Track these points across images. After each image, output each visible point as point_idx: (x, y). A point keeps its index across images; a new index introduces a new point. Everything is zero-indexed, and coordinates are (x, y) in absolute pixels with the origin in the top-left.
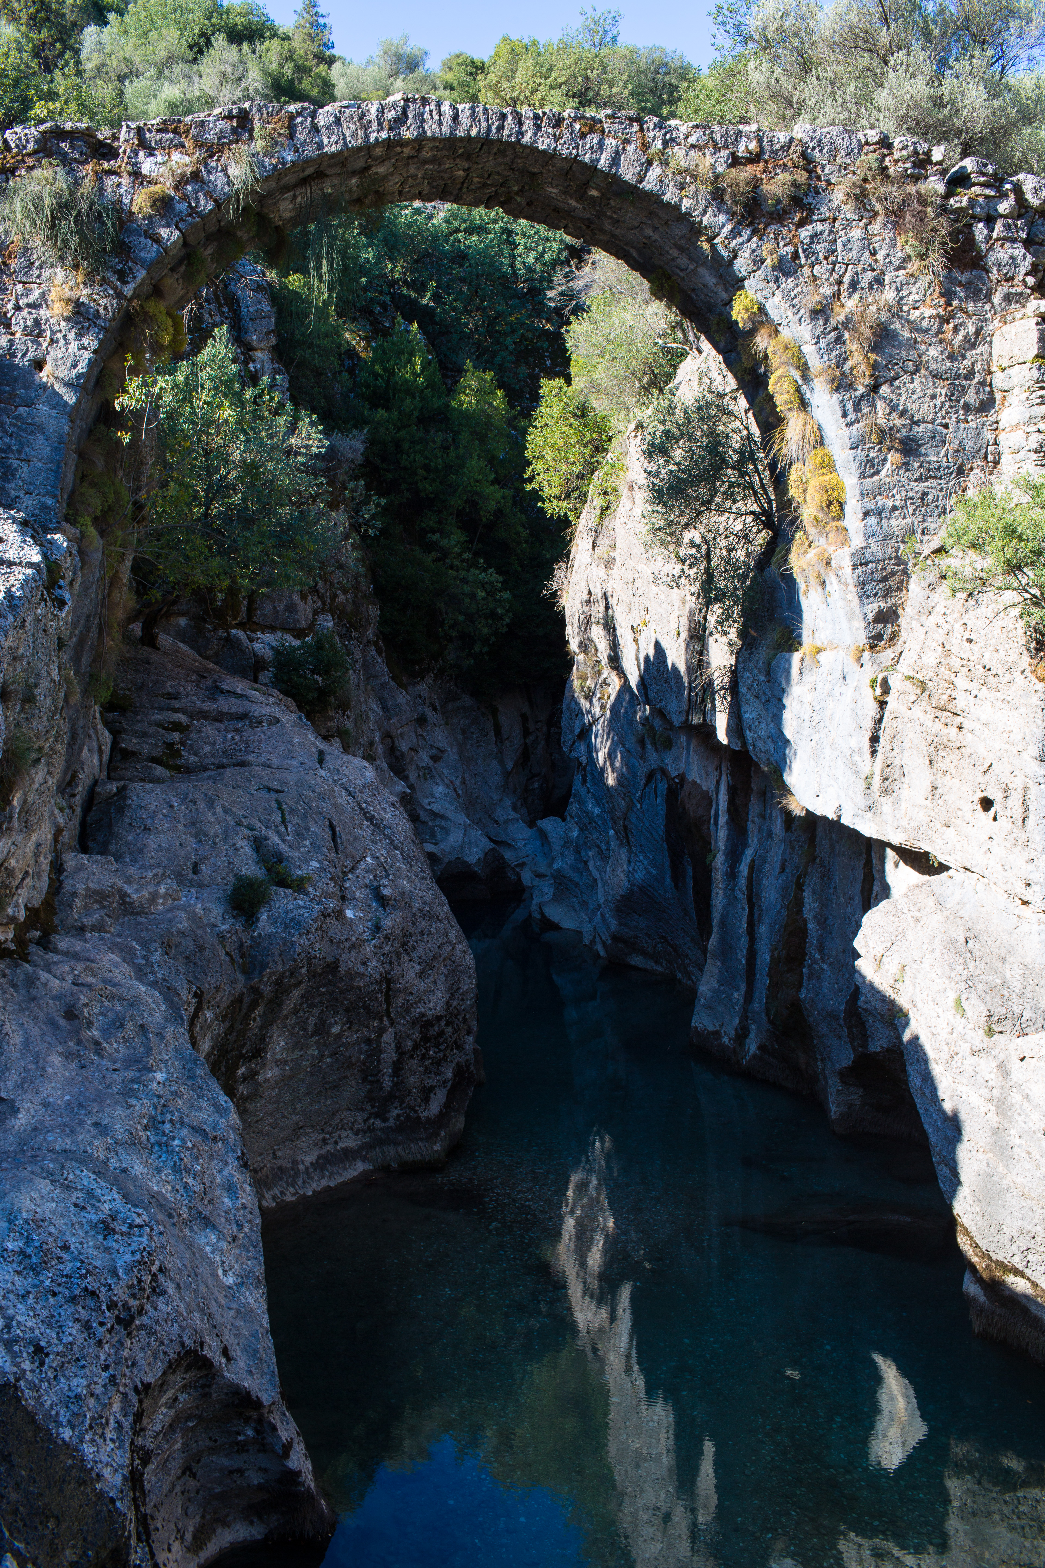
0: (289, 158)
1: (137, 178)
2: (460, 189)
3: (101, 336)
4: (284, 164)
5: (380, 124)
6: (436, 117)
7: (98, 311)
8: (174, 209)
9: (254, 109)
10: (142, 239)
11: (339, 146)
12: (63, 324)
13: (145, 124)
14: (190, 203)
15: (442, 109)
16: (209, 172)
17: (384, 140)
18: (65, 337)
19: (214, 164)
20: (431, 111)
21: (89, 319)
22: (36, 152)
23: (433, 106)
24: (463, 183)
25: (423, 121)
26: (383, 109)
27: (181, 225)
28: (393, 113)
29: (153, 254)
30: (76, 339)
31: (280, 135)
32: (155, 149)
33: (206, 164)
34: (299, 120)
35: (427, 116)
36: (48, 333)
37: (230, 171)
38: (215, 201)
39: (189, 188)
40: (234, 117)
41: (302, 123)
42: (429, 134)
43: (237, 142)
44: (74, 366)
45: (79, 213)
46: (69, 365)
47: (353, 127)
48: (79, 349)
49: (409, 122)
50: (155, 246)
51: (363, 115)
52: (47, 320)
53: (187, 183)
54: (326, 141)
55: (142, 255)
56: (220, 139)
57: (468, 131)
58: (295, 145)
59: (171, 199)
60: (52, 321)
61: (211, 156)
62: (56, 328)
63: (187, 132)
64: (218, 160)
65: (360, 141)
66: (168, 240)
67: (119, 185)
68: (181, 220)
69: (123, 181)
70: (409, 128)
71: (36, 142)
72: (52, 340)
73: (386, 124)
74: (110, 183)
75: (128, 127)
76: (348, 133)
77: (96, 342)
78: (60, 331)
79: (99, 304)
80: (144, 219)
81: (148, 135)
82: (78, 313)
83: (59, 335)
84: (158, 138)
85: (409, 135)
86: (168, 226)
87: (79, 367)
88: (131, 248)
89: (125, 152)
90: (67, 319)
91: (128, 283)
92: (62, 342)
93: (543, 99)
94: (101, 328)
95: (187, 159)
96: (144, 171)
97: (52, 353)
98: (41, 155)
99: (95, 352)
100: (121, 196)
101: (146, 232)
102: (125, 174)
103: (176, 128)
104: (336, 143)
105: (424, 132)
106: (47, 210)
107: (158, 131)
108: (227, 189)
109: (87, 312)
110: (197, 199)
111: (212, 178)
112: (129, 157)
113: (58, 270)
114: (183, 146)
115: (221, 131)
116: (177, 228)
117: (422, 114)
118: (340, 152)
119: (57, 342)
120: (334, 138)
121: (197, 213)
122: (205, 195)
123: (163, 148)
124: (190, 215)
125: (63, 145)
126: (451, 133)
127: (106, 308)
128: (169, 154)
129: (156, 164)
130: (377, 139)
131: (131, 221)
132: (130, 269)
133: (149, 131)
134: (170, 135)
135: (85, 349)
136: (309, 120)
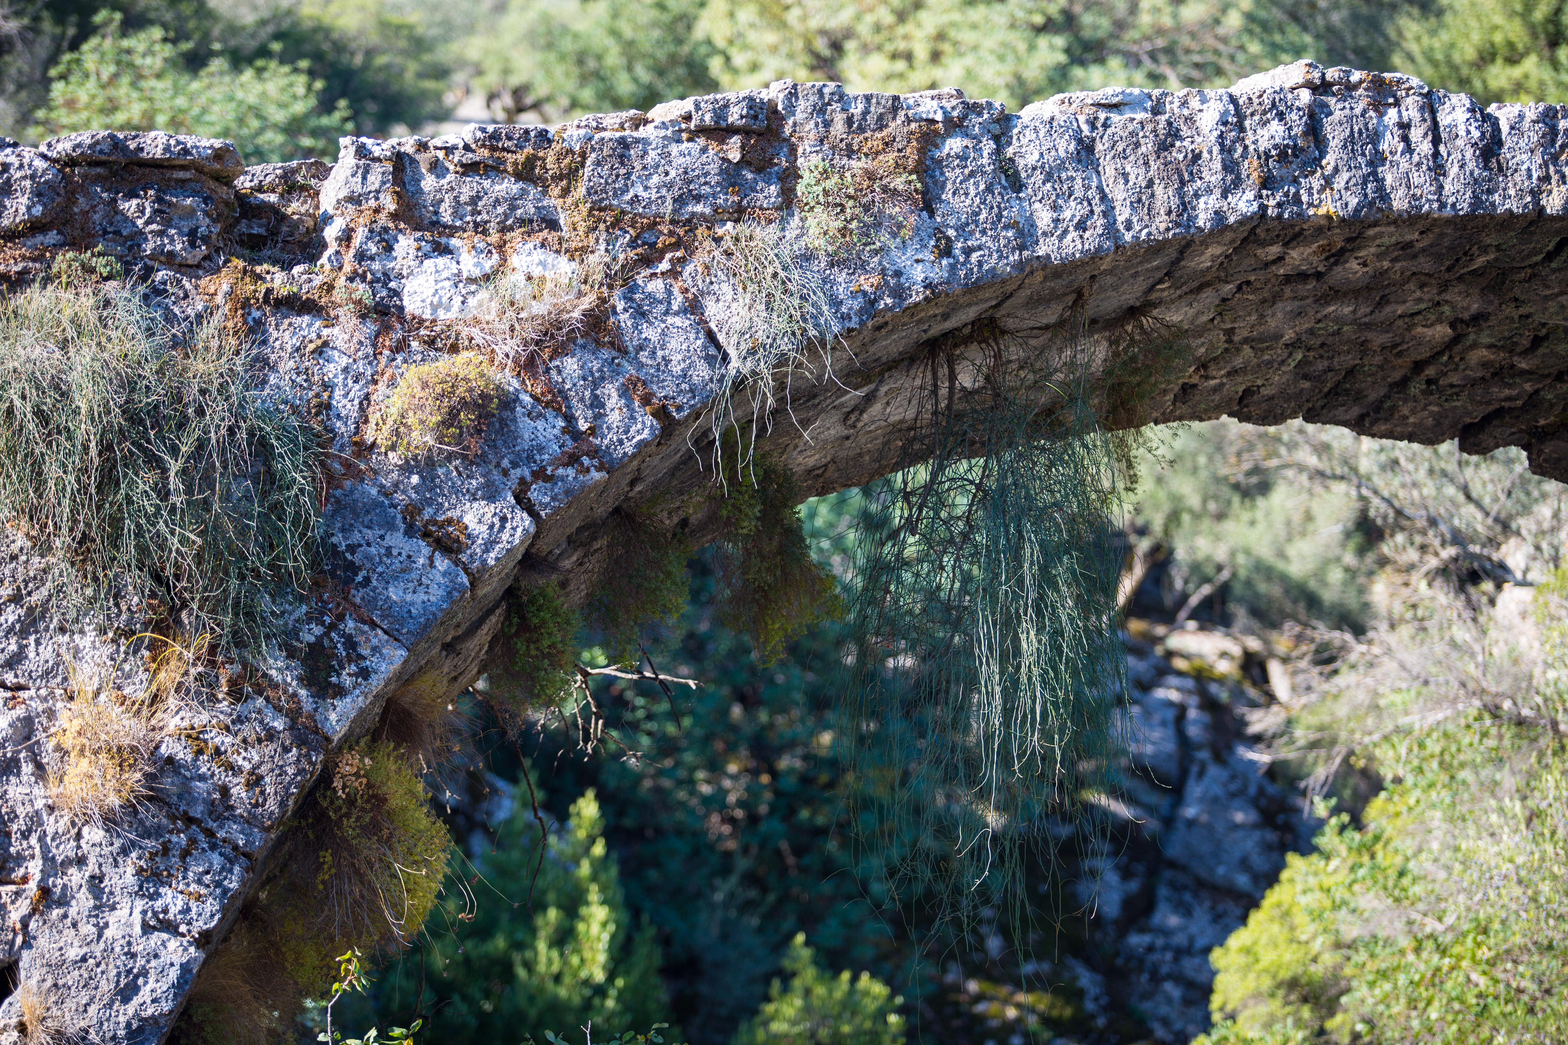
0: (918, 274)
1: (386, 328)
3: (233, 884)
4: (899, 293)
5: (1231, 166)
6: (1425, 147)
7: (225, 791)
8: (516, 437)
9: (803, 107)
10: (397, 540)
11: (1092, 238)
12: (94, 834)
13: (422, 146)
14: (570, 419)
15: (1444, 119)
16: (640, 314)
17: (1244, 220)
18: (96, 882)
19: (656, 286)
20: (1404, 126)
21: (190, 820)
22: (35, 227)
23: (1411, 109)
25: (1377, 159)
26: (1240, 117)
27: (534, 494)
28: (1276, 128)
29: (436, 594)
30: (140, 893)
31: (893, 193)
32: (452, 231)
33: (631, 289)
34: (954, 145)
35: (1390, 142)
36: (35, 867)
37: (712, 310)
38: (662, 413)
39: (571, 365)
40: (732, 130)
41: (963, 157)
42: (1399, 202)
43: (738, 214)
44: (127, 993)
46: (106, 987)
47: (1137, 175)
48: (147, 929)
49: (1330, 160)
50: (442, 564)
51: (1174, 134)
52: (35, 819)
53: (560, 351)
54: (1044, 218)
55: (394, 594)
56: (680, 201)
57: (1535, 193)
58: (938, 232)
59: (509, 402)
60: (51, 825)
61: (647, 261)
62: (65, 850)
63: (571, 175)
64: (673, 273)
65: (1161, 222)
66: (489, 545)
67: (322, 349)
68: (540, 475)
69: (338, 335)
70: (1328, 182)
71: (38, 193)
72: (45, 892)
73: (1251, 169)
74: (290, 341)
75: (362, 152)
76: (1118, 193)
77: (211, 906)
78: (81, 861)
79: (232, 768)
80: (406, 468)
81: (429, 183)
82: (157, 798)
83: (76, 877)
84: (466, 193)
85: (1329, 206)
86: (491, 495)
87: (144, 995)
88: (353, 568)
89: (346, 237)
90: (110, 821)
91: (340, 692)
92: (83, 902)
94: (236, 854)
95: (565, 267)
96: (412, 305)
97: (43, 942)
98: (52, 237)
99: (204, 940)
100: (328, 386)
101: (412, 511)
102: (347, 316)
103: (530, 162)
104: (1081, 226)
105: (1384, 196)
107: (469, 169)
108: (702, 372)
109: (185, 792)
110: (597, 403)
111: (651, 333)
112: (361, 256)
113: (86, 641)
114: (553, 225)
115: (687, 178)
116: (522, 501)
117: (1375, 137)
118: (1095, 256)
119: (64, 901)
120: (1072, 211)
121: (594, 452)
122: (625, 392)
123: (481, 229)
124: (572, 460)
125: (130, 206)
126: (1476, 201)
127: (255, 781)
128: (501, 247)
129: (457, 280)
130: (1219, 215)
131: (359, 476)
132: (351, 644)
133: (436, 167)
134: (507, 186)
135: (170, 927)
136: (988, 146)
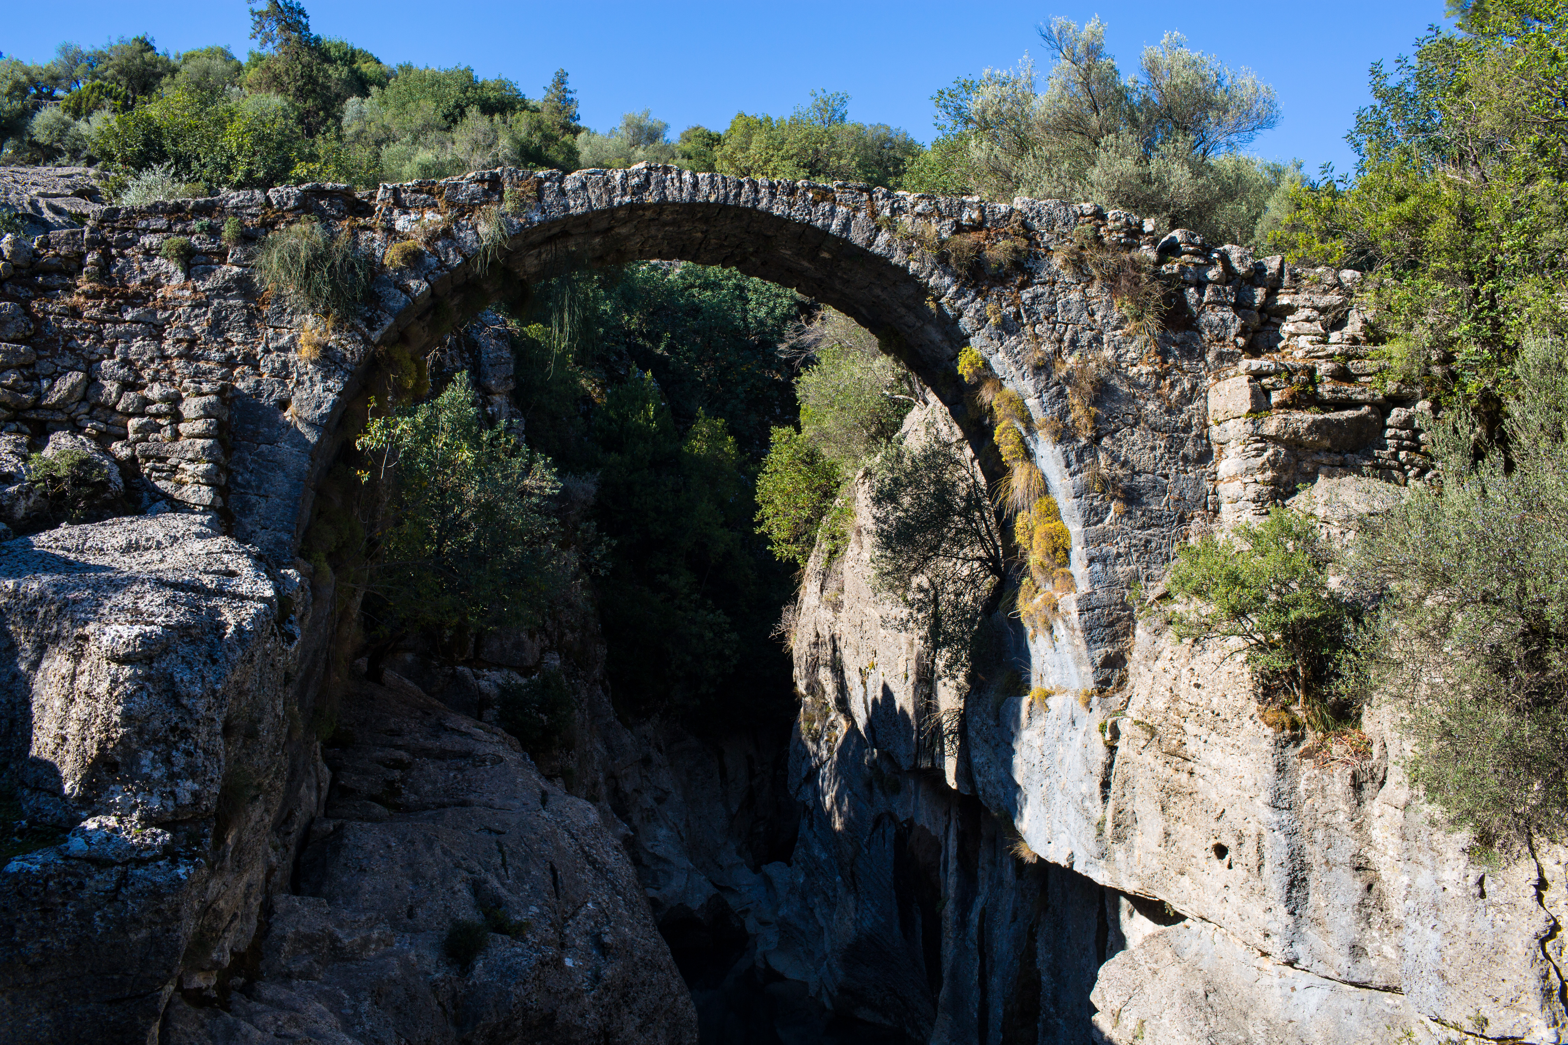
0: (536, 218)
1: (390, 234)
2: (698, 249)
3: (346, 379)
4: (531, 223)
5: (624, 190)
6: (678, 184)
7: (345, 355)
8: (424, 262)
9: (505, 174)
10: (392, 290)
11: (584, 209)
12: (310, 366)
13: (401, 186)
14: (439, 258)
15: (683, 177)
16: (460, 230)
17: (627, 204)
18: (311, 379)
19: (464, 222)
20: (672, 179)
21: (335, 363)
22: (295, 208)
23: (674, 175)
24: (701, 244)
25: (665, 188)
26: (627, 176)
27: (429, 277)
28: (637, 179)
29: (402, 304)
30: (322, 381)
31: (529, 197)
32: (409, 208)
33: (457, 223)
34: (547, 184)
35: (668, 183)
36: (295, 375)
37: (479, 229)
38: (464, 256)
39: (440, 243)
40: (486, 180)
41: (550, 187)
42: (670, 199)
43: (487, 203)
44: (319, 407)
45: (333, 264)
46: (313, 405)
47: (597, 192)
48: (324, 391)
49: (651, 188)
50: (404, 296)
51: (608, 181)
52: (295, 363)
53: (438, 239)
54: (572, 203)
55: (391, 304)
56: (471, 200)
57: (707, 197)
58: (542, 207)
59: (422, 253)
60: (299, 364)
61: (462, 215)
62: (303, 370)
63: (441, 193)
64: (469, 219)
65: (604, 204)
66: (417, 291)
67: (373, 240)
68: (431, 272)
69: (377, 236)
70: (651, 194)
71: (297, 199)
72: (298, 381)
73: (629, 190)
74: (364, 238)
75: (385, 187)
76: (593, 197)
77: (341, 385)
78: (307, 373)
79: (346, 349)
80: (395, 271)
81: (403, 195)
82: (325, 357)
83: (306, 377)
84: (413, 198)
85: (651, 200)
86: (417, 277)
87: (323, 408)
88: (380, 297)
89: (380, 210)
90: (314, 363)
91: (375, 329)
92: (308, 384)
93: (775, 168)
94: (347, 372)
95: (439, 217)
96: (397, 228)
97: (298, 394)
98: (301, 211)
99: (339, 394)
100: (374, 250)
101: (396, 283)
102: (379, 230)
103: (430, 189)
104: (582, 205)
105: (666, 197)
106: (303, 262)
107: (413, 192)
108: (475, 245)
109: (335, 355)
110: (447, 254)
111: (462, 235)
112: (384, 215)
113: (309, 316)
114: (436, 206)
115: (473, 193)
116: (426, 280)
117: (664, 181)
118: (585, 214)
119: (303, 383)
120: (579, 202)
121: (446, 266)
122: (454, 250)
123: (417, 207)
124: (439, 268)
125: (322, 202)
126: (691, 199)
127: (352, 353)
128: (422, 212)
129: (409, 221)
130: (620, 203)
131: (382, 273)
132: (379, 317)
133: (405, 191)
134: (425, 196)
135: (330, 390)
136: (557, 184)
